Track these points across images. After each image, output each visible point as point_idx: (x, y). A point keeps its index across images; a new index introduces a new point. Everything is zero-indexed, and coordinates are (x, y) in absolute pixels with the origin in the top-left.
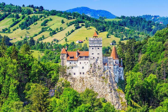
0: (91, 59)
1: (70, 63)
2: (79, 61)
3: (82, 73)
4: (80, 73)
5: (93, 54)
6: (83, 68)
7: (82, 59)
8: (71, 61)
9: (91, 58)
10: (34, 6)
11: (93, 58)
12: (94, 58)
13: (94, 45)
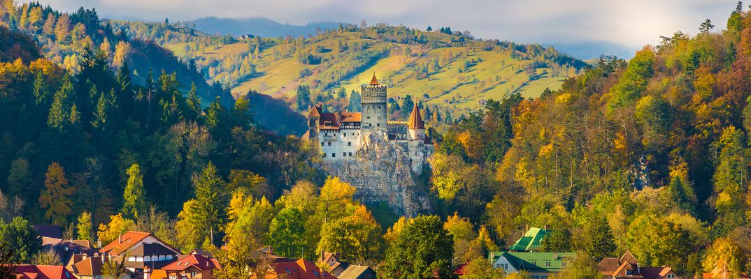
0: (366, 127)
1: (326, 134)
2: (343, 131)
3: (347, 154)
4: (345, 154)
5: (369, 118)
6: (349, 144)
7: (348, 127)
8: (327, 130)
9: (365, 125)
10: (452, 30)
11: (368, 125)
12: (370, 125)
13: (370, 101)
